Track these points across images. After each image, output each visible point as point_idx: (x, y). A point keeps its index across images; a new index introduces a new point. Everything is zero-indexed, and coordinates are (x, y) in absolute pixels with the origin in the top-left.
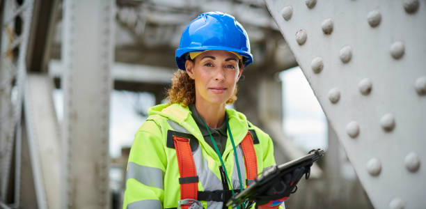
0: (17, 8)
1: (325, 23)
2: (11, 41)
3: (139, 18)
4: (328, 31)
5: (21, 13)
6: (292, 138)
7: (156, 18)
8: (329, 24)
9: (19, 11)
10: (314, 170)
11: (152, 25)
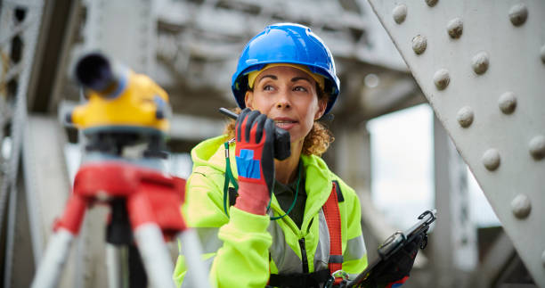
0: (16, 25)
1: (452, 23)
2: (6, 70)
3: (180, 48)
4: (456, 34)
5: (21, 32)
6: (384, 213)
7: (204, 49)
8: (458, 25)
9: (18, 29)
10: (419, 260)
11: (198, 60)
